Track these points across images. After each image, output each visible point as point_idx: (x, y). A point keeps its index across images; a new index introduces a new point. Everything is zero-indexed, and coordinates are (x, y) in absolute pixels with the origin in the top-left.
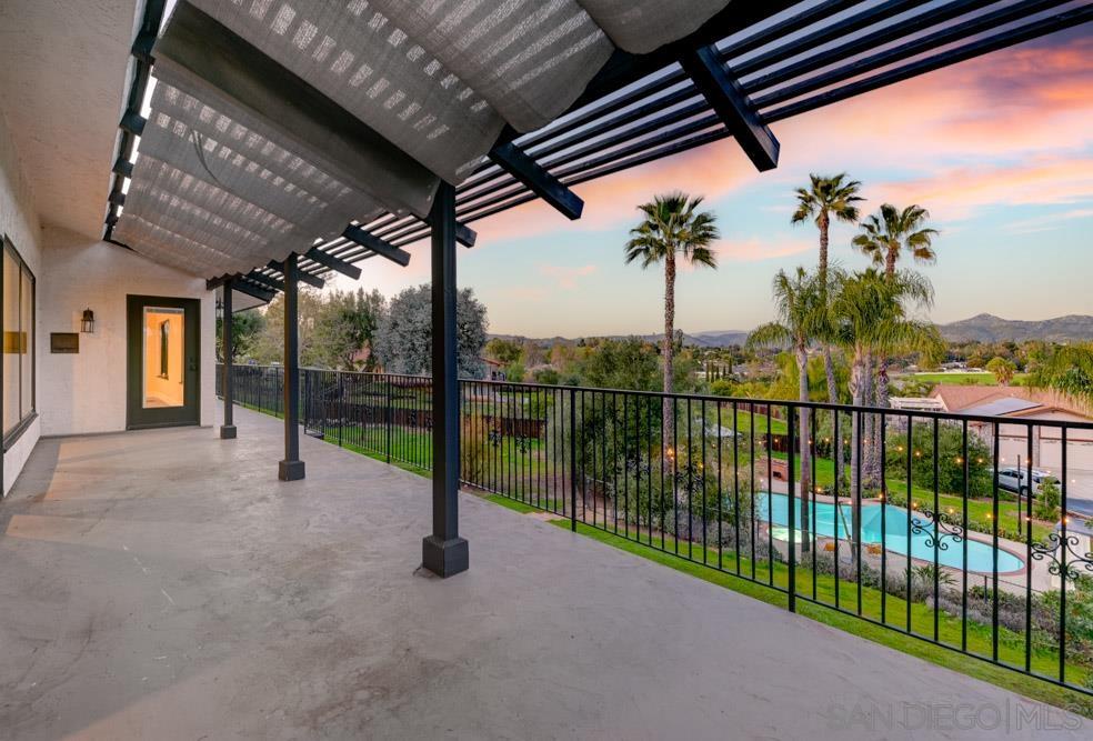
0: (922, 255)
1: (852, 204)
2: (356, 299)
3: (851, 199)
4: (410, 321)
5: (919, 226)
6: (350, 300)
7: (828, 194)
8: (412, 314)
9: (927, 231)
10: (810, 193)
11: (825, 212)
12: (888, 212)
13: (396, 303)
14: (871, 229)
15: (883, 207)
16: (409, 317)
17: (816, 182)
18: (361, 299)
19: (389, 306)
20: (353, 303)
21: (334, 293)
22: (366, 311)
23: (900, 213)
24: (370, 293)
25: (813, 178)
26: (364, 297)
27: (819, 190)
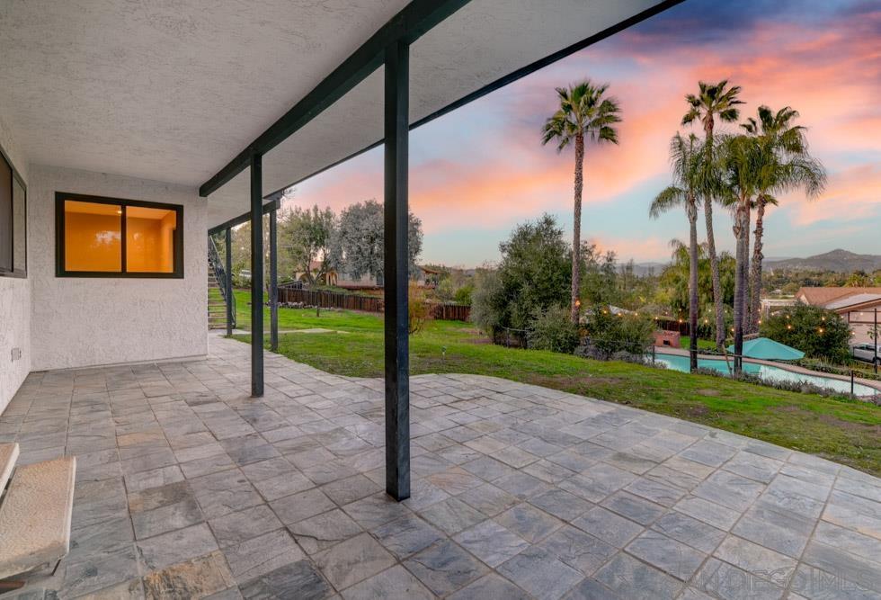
0: (793, 150)
1: (734, 106)
2: (312, 215)
3: (732, 103)
4: (358, 229)
5: (792, 123)
6: (307, 216)
7: (714, 98)
8: (359, 223)
9: (799, 127)
10: (698, 97)
11: (710, 113)
12: (764, 113)
13: (346, 215)
14: (749, 129)
15: (760, 109)
16: (357, 226)
17: (703, 88)
18: (316, 215)
19: (340, 219)
20: (309, 218)
21: (294, 209)
22: (321, 225)
23: (774, 115)
24: (324, 211)
25: (701, 86)
26: (319, 214)
27: (705, 95)
